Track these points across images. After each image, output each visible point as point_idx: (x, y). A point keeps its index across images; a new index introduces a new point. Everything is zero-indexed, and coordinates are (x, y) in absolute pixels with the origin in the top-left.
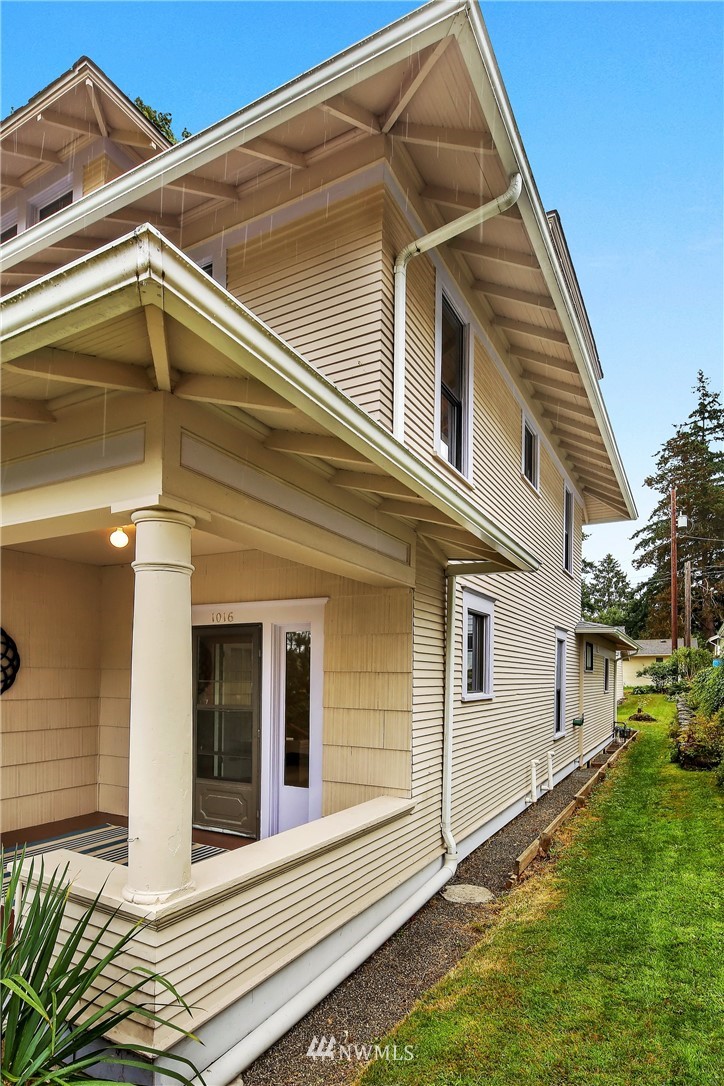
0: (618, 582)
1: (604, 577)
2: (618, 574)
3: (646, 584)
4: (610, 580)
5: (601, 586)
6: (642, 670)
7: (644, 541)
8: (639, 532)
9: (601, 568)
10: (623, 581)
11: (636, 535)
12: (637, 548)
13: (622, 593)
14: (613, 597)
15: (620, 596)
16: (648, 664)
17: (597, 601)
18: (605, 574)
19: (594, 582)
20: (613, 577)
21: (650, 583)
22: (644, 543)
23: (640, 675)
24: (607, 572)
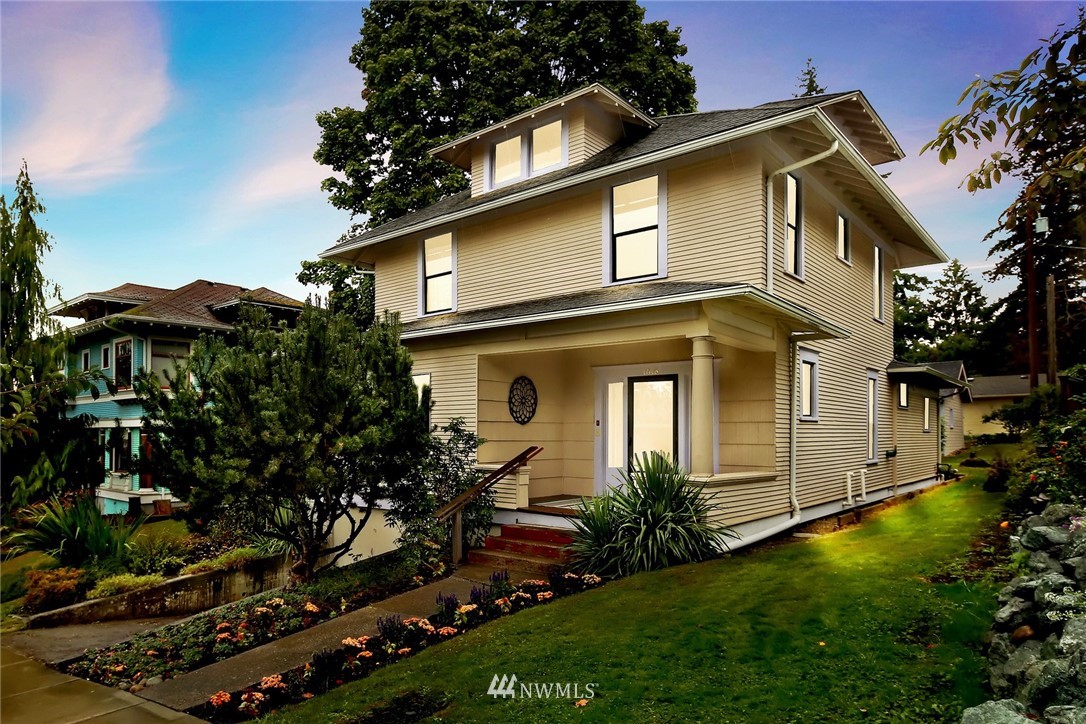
0: (967, 298)
1: (949, 291)
2: (968, 286)
3: (1006, 300)
4: (957, 295)
5: (943, 303)
6: (989, 414)
7: (1002, 242)
8: (993, 232)
9: (944, 279)
10: (976, 295)
11: (990, 235)
12: (991, 253)
13: (973, 311)
14: (962, 318)
15: (973, 316)
16: (998, 407)
17: (938, 325)
18: (949, 286)
19: (934, 298)
20: (961, 290)
21: (1012, 299)
22: (1003, 245)
23: (987, 420)
24: (952, 282)
